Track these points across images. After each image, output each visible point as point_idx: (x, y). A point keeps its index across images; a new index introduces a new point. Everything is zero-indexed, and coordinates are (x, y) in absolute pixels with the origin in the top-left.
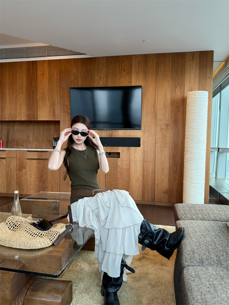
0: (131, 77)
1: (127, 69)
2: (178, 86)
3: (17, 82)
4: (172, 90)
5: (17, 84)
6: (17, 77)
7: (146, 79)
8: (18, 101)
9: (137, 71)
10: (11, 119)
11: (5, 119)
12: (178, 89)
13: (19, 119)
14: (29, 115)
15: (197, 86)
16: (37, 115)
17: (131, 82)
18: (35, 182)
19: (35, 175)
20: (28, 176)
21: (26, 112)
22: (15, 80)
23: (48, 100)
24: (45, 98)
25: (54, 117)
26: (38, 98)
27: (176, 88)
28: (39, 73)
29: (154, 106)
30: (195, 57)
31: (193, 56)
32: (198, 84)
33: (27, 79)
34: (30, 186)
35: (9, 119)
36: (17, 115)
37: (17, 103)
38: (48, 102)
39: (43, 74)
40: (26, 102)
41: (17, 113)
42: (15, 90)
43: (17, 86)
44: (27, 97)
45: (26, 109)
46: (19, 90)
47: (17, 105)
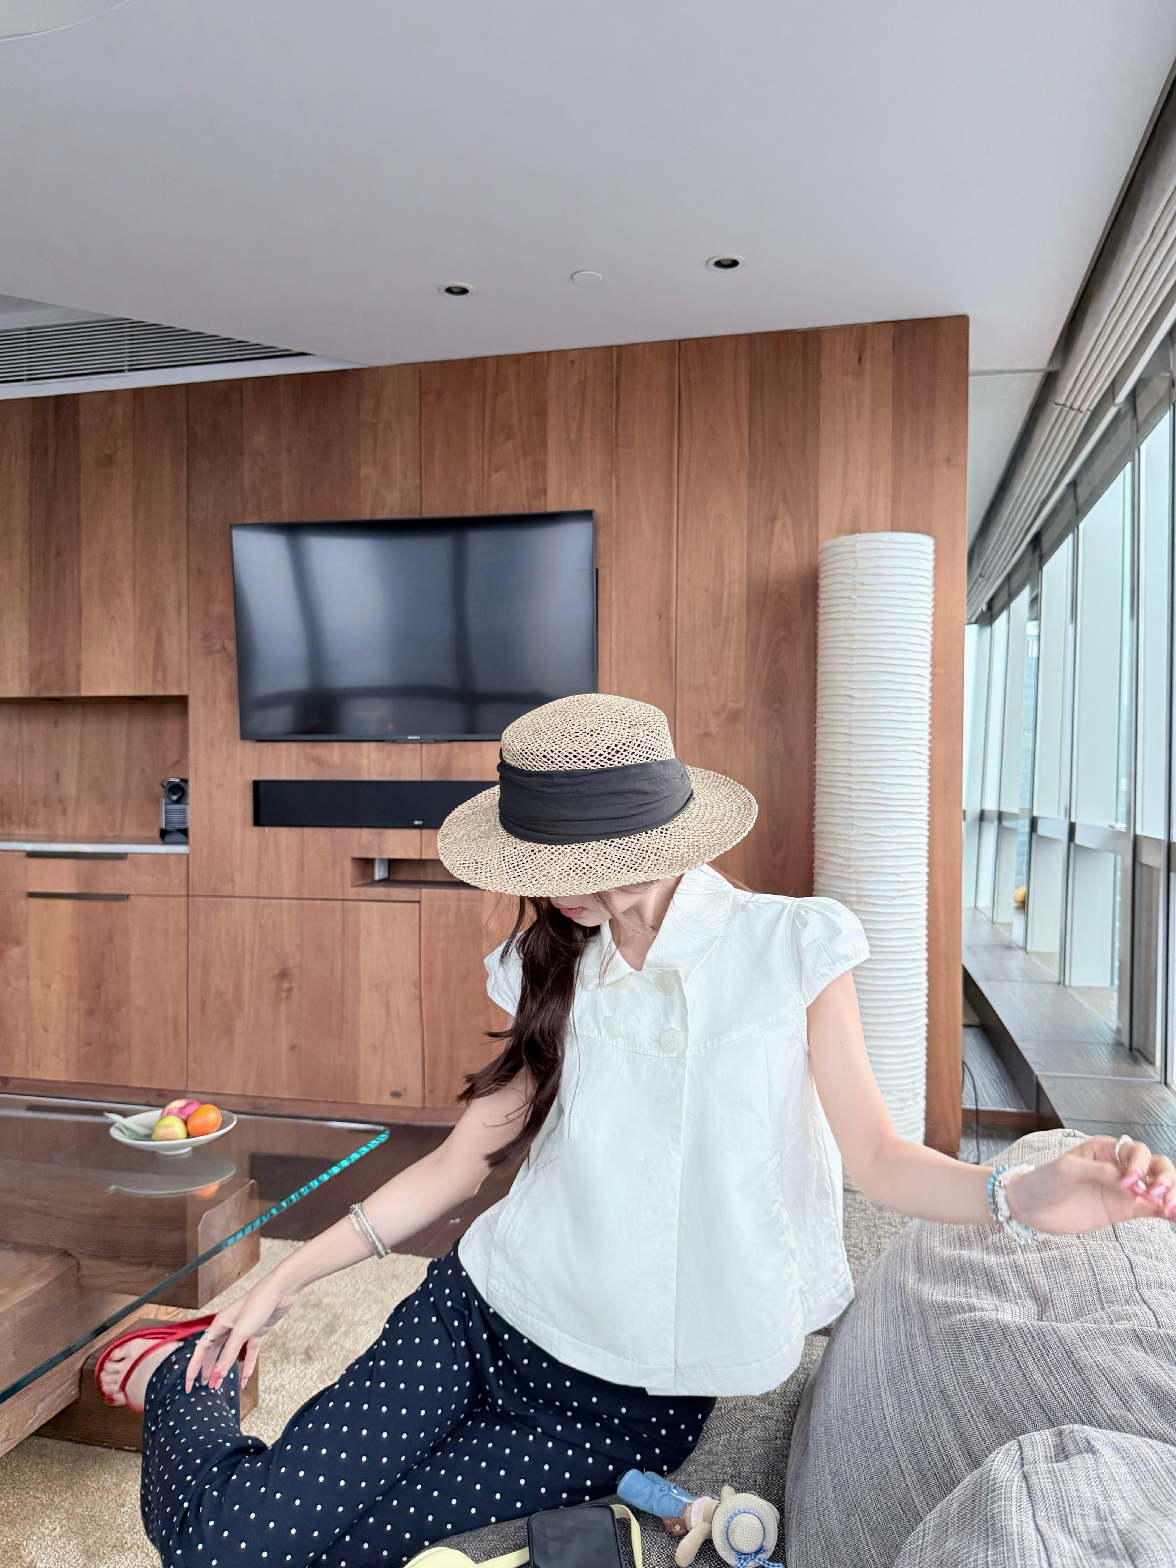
0: (540, 467)
1: (520, 423)
2: (781, 509)
4: (750, 532)
7: (617, 477)
9: (573, 437)
12: (785, 525)
14: (41, 666)
15: (882, 505)
16: (79, 667)
17: (545, 491)
18: (67, 1017)
19: (69, 978)
20: (35, 984)
21: (26, 653)
23: (130, 591)
24: (116, 583)
25: (159, 677)
26: (83, 583)
27: (774, 518)
28: (88, 454)
29: (663, 616)
30: (868, 353)
31: (861, 350)
32: (890, 493)
33: (31, 489)
34: (44, 1035)
38: (129, 600)
39: (109, 461)
40: (28, 606)
44: (30, 577)
45: (27, 638)
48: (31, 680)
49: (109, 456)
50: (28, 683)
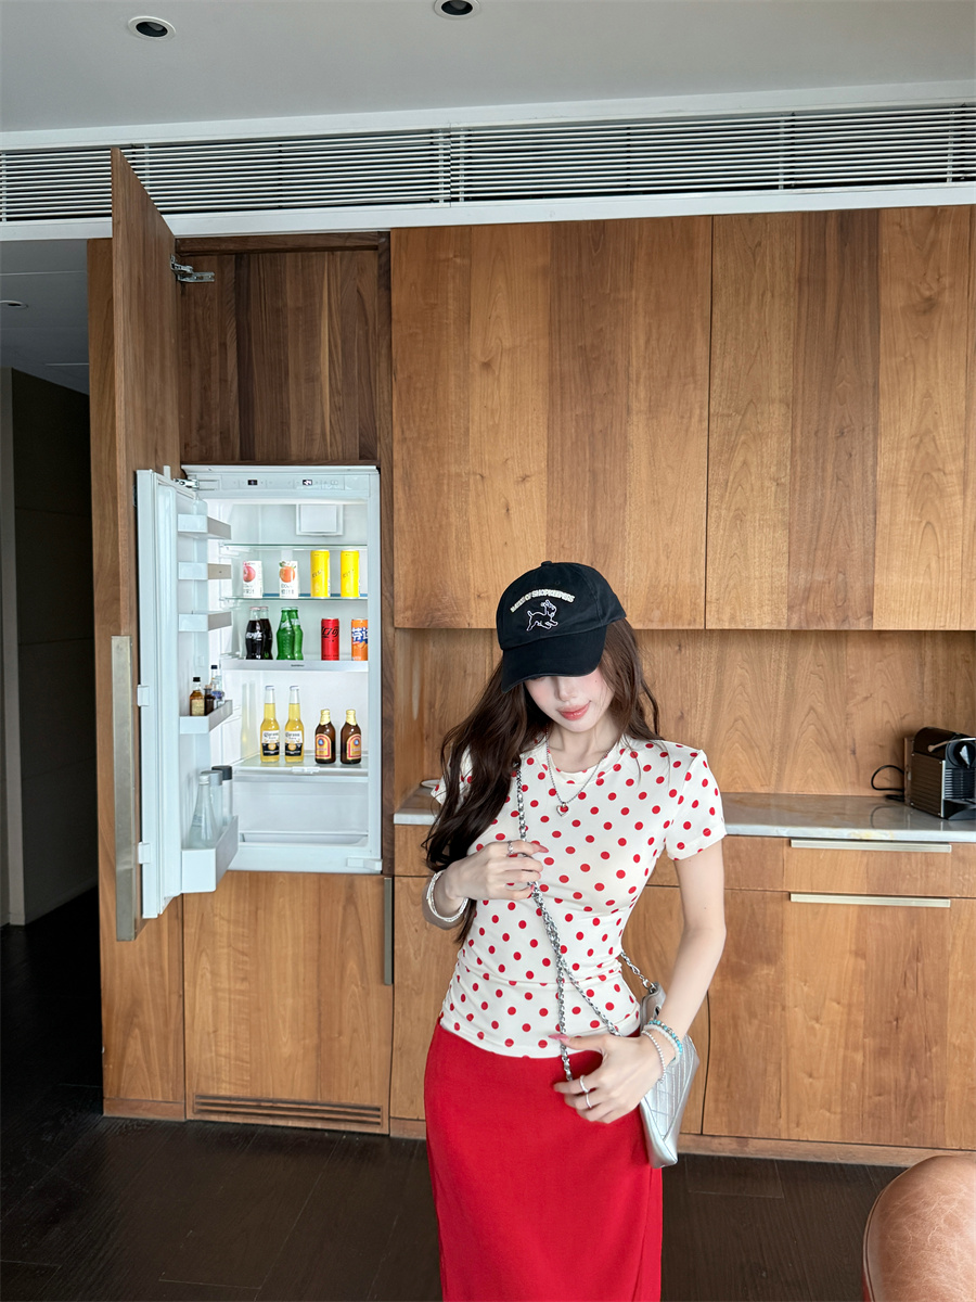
3: (717, 361)
5: (716, 373)
6: (717, 325)
8: (722, 497)
10: (662, 621)
13: (726, 617)
14: (808, 590)
16: (870, 592)
18: (845, 1058)
19: (850, 1006)
20: (797, 1015)
21: (784, 570)
22: (701, 350)
23: (958, 489)
24: (935, 474)
26: (881, 476)
28: (894, 296)
33: (796, 343)
34: (807, 1081)
35: (651, 621)
36: (712, 594)
37: (713, 513)
38: (958, 502)
39: (930, 306)
40: (787, 506)
41: (709, 580)
42: (700, 421)
43: (713, 388)
44: (793, 466)
45: (785, 549)
46: (729, 416)
47: (712, 521)
48: (790, 608)
49: (929, 299)
50: (785, 611)
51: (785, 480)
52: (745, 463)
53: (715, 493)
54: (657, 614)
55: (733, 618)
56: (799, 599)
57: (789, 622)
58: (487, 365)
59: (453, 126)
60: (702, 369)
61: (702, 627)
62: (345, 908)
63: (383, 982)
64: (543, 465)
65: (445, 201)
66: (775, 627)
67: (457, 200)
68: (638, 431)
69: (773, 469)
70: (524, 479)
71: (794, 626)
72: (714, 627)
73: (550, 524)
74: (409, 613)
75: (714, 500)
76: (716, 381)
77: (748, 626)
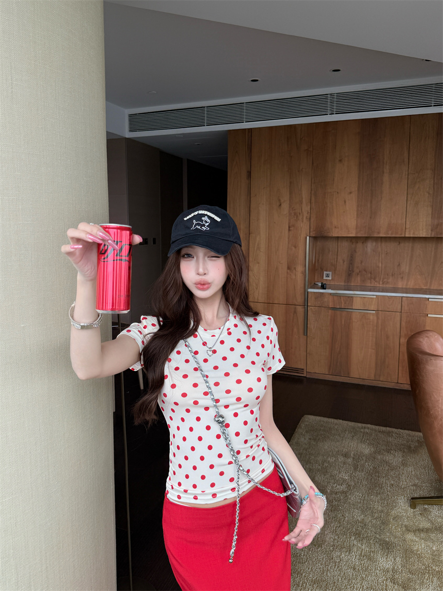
3: (411, 158)
5: (411, 161)
6: (411, 147)
8: (411, 198)
10: (392, 234)
11: (379, 233)
13: (412, 233)
21: (430, 219)
22: (406, 155)
35: (388, 234)
36: (408, 226)
37: (409, 202)
40: (432, 200)
41: (407, 222)
42: (405, 175)
43: (410, 166)
44: (434, 188)
45: (431, 213)
46: (414, 174)
47: (408, 204)
48: (432, 230)
50: (430, 231)
51: (431, 192)
52: (419, 187)
53: (409, 196)
54: (390, 232)
55: (414, 234)
56: (435, 227)
57: (431, 234)
58: (340, 161)
59: (333, 93)
60: (406, 160)
61: (404, 236)
62: (293, 314)
63: (304, 335)
64: (357, 189)
65: (330, 114)
66: (427, 236)
67: (333, 114)
68: (386, 178)
69: (428, 189)
70: (351, 193)
71: (432, 236)
72: (408, 236)
73: (358, 206)
74: (314, 232)
75: (409, 199)
76: (411, 164)
77: (418, 236)
